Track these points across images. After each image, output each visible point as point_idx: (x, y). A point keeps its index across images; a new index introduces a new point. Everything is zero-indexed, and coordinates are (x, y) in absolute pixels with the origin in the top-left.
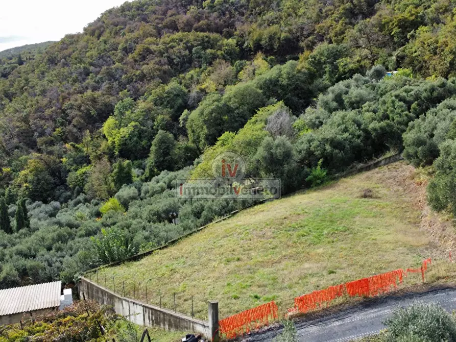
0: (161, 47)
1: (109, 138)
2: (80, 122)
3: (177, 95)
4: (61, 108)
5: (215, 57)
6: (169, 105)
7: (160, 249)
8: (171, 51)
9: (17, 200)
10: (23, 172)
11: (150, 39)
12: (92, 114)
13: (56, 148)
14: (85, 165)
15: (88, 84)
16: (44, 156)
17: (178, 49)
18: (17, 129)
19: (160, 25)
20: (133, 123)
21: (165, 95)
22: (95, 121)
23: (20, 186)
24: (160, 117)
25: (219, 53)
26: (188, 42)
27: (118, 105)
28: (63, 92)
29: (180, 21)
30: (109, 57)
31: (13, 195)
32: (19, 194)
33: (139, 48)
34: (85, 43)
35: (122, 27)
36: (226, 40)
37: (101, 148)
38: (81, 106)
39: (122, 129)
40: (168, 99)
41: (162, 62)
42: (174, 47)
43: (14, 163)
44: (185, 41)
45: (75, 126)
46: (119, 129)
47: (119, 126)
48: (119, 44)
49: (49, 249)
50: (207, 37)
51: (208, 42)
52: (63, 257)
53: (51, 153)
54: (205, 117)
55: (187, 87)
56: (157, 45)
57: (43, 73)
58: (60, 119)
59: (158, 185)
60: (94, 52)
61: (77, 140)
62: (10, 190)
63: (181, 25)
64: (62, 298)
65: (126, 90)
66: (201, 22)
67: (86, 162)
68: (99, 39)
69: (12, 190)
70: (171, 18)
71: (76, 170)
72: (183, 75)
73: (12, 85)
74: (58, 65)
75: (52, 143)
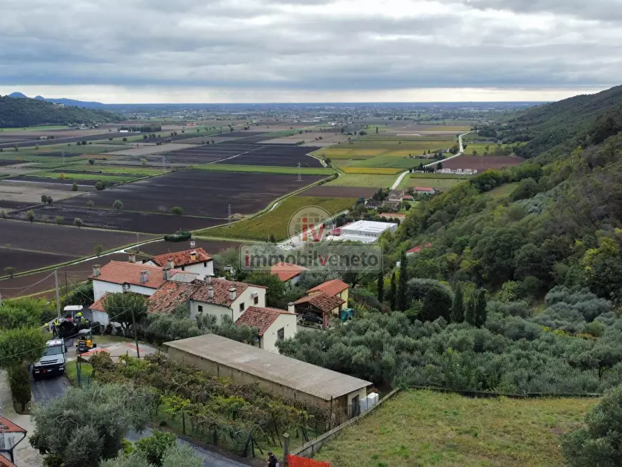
31: (574, 277)
32: (579, 277)
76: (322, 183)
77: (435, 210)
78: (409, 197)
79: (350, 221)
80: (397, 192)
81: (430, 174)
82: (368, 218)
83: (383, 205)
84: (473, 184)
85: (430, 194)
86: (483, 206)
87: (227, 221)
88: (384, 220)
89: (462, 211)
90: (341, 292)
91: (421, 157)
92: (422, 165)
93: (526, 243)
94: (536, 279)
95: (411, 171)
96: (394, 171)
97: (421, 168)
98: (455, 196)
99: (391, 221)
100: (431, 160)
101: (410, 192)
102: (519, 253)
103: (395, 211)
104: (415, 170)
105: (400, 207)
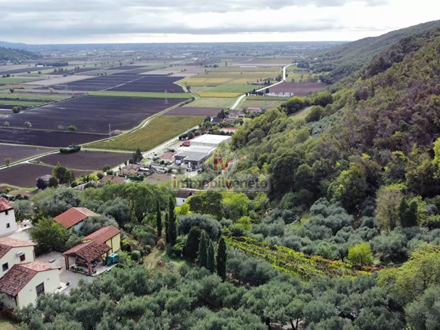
1: (435, 157)
4: (411, 108)
9: (332, 198)
18: (363, 125)
31: (332, 192)
32: (336, 192)
37: (419, 168)
58: (403, 122)
67: (401, 178)
69: (333, 186)
71: (389, 184)
76: (182, 105)
77: (254, 128)
78: (243, 115)
79: (197, 135)
80: (235, 112)
81: (260, 97)
82: (212, 132)
83: (224, 121)
84: (283, 108)
85: (258, 112)
86: (285, 126)
87: (108, 136)
88: (223, 134)
89: (272, 130)
90: (111, 238)
91: (255, 84)
92: (254, 90)
95: (247, 95)
96: (236, 94)
97: (254, 92)
98: (268, 118)
99: (228, 134)
100: (262, 86)
101: (244, 111)
102: (296, 171)
103: (232, 126)
104: (250, 94)
105: (236, 122)
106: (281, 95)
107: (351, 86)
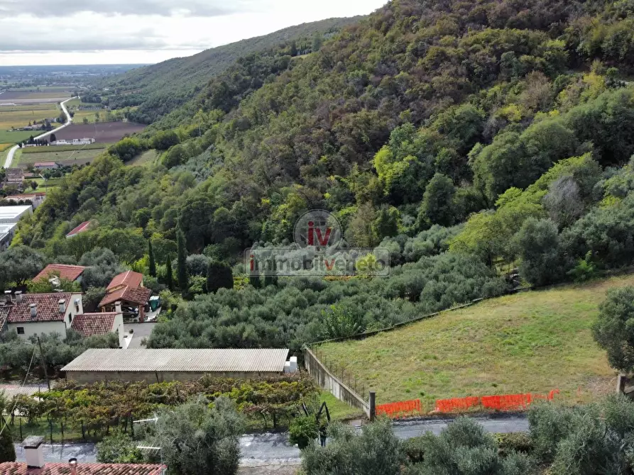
0: (461, 50)
1: (379, 174)
2: (349, 150)
3: (471, 122)
5: (530, 67)
6: (459, 135)
7: (385, 331)
8: (472, 56)
9: (273, 238)
10: (283, 206)
11: (448, 38)
12: (364, 140)
13: (320, 180)
14: (349, 204)
15: (365, 98)
16: (307, 189)
17: (483, 55)
18: (280, 154)
19: (464, 17)
20: (410, 157)
21: (454, 121)
22: (367, 150)
23: (278, 221)
24: (444, 151)
25: (538, 60)
26: (497, 43)
27: (395, 132)
28: (334, 108)
29: (492, 12)
30: (394, 61)
31: (270, 232)
32: (277, 231)
33: (433, 50)
34: (368, 40)
35: (416, 17)
36: (550, 41)
37: (369, 186)
38: (352, 130)
39: (396, 164)
40: (458, 126)
41: (459, 72)
42: (479, 50)
43: (274, 194)
44: (493, 43)
45: (342, 154)
46: (392, 163)
47: (392, 159)
48: (408, 43)
49: (288, 313)
50: (524, 37)
51: (526, 44)
52: (298, 324)
53: (313, 186)
54: (493, 162)
55: (486, 109)
56: (456, 47)
57: (315, 79)
58: (327, 145)
59: (424, 243)
60: (376, 55)
61: (344, 172)
62: (267, 225)
63: (491, 17)
64: (288, 364)
65: (408, 110)
66: (521, 13)
67: (350, 201)
68: (385, 35)
69: (270, 226)
70: (480, 7)
71: (339, 209)
72: (484, 91)
73: (280, 93)
74: (334, 68)
75: (315, 173)
77: (82, 185)
78: (31, 175)
80: (16, 171)
83: (5, 186)
84: (114, 155)
85: (53, 169)
86: (139, 176)
88: (12, 203)
89: (113, 184)
90: (141, 282)
91: (27, 130)
92: (32, 138)
93: (217, 207)
94: (233, 238)
95: (21, 146)
97: (31, 141)
98: (100, 169)
99: (21, 203)
100: (39, 132)
101: (30, 169)
102: (213, 217)
103: (21, 192)
104: (25, 144)
105: (25, 186)
106: (75, 142)
107: (190, 121)
